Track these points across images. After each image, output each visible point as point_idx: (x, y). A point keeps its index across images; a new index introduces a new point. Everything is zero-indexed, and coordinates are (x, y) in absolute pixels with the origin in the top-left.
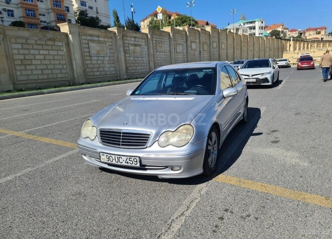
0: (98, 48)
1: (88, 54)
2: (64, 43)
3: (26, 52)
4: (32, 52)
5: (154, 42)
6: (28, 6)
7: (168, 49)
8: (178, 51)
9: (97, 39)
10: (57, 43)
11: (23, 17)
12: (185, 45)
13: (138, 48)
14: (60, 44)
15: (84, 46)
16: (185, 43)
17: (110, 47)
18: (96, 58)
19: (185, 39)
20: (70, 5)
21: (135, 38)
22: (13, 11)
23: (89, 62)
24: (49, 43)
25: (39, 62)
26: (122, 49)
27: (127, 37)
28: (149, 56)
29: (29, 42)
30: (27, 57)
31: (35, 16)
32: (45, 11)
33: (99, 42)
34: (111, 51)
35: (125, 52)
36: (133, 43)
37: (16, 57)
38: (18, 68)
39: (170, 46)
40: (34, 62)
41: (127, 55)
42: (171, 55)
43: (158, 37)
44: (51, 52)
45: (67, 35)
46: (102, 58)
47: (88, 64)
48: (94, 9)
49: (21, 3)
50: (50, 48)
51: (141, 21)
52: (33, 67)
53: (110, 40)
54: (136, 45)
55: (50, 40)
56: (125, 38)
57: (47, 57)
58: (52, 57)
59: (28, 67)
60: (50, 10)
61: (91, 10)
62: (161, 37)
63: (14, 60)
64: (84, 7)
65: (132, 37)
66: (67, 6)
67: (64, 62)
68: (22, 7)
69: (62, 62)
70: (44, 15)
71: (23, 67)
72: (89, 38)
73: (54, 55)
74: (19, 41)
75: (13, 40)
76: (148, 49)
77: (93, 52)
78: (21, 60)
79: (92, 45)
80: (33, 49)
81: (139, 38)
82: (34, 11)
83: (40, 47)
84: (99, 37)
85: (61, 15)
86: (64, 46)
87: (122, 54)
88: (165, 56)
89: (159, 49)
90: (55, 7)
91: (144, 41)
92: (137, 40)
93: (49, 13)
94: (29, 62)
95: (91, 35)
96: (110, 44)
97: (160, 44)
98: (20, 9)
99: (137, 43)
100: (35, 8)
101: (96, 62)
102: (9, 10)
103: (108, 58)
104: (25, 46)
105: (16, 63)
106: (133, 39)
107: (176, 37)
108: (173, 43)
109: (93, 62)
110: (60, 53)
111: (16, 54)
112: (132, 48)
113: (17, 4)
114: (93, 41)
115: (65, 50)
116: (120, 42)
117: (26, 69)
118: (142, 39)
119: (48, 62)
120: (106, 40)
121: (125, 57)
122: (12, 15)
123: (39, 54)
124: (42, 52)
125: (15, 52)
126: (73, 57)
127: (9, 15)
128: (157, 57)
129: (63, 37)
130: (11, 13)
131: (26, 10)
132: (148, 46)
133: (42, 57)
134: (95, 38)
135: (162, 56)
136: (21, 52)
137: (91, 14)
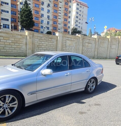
0: (70, 43)
1: (65, 45)
2: (56, 40)
3: (40, 42)
4: (42, 42)
5: (99, 42)
6: (55, 26)
7: (107, 46)
8: (112, 48)
9: (70, 39)
10: (53, 40)
11: (52, 30)
12: (118, 45)
13: (90, 45)
14: (54, 40)
15: (64, 42)
16: (118, 44)
17: (76, 43)
18: (68, 47)
19: (118, 42)
20: (70, 25)
21: (89, 40)
22: (49, 27)
23: (65, 49)
24: (50, 39)
25: (44, 47)
26: (81, 44)
27: (85, 39)
28: (95, 48)
29: (42, 38)
30: (40, 44)
31: (56, 30)
32: (60, 28)
33: (71, 40)
34: (76, 45)
35: (83, 46)
36: (88, 42)
37: (36, 44)
38: (36, 48)
39: (108, 45)
40: (42, 46)
41: (83, 47)
42: (108, 49)
43: (102, 40)
44: (50, 43)
45: (57, 37)
46: (71, 48)
47: (64, 49)
48: (81, 28)
49: (52, 25)
50: (50, 41)
51: (102, 33)
52: (42, 48)
53: (77, 40)
54: (89, 43)
55: (50, 38)
56: (84, 40)
57: (48, 45)
58: (49, 45)
59: (40, 48)
60: (62, 28)
61: (79, 28)
62: (104, 40)
63: (35, 45)
64: (77, 27)
65: (88, 39)
66: (69, 26)
67: (54, 48)
68: (52, 26)
69: (53, 47)
70: (60, 29)
71: (38, 48)
72: (67, 38)
73: (50, 44)
74: (38, 38)
75: (36, 38)
76: (95, 45)
77: (67, 44)
78: (38, 45)
79: (67, 41)
80: (43, 41)
81: (92, 40)
82: (56, 28)
83: (46, 41)
84: (71, 38)
85: (66, 30)
86: (55, 41)
87: (81, 46)
88: (104, 50)
89: (101, 46)
90: (64, 27)
91: (94, 41)
92: (90, 41)
93: (61, 29)
94: (40, 46)
95: (68, 37)
96: (76, 41)
97: (103, 44)
98: (52, 27)
99: (90, 42)
100: (57, 26)
101: (68, 49)
102: (47, 27)
103: (74, 48)
104: (40, 40)
105: (36, 46)
106: (88, 40)
107: (112, 41)
108: (110, 43)
109: (67, 49)
110: (53, 44)
111: (36, 43)
112: (87, 44)
113: (51, 25)
114: (68, 40)
115: (55, 43)
116: (81, 41)
117: (39, 49)
118: (93, 40)
119: (47, 47)
120: (75, 40)
121: (83, 48)
122: (49, 29)
123: (45, 44)
124: (46, 43)
125: (36, 42)
126: (58, 46)
127: (47, 29)
128: (100, 50)
129: (56, 37)
130: (48, 28)
131: (54, 27)
132: (95, 44)
133: (46, 45)
134: (69, 39)
135: (102, 49)
136: (38, 42)
137: (79, 29)
